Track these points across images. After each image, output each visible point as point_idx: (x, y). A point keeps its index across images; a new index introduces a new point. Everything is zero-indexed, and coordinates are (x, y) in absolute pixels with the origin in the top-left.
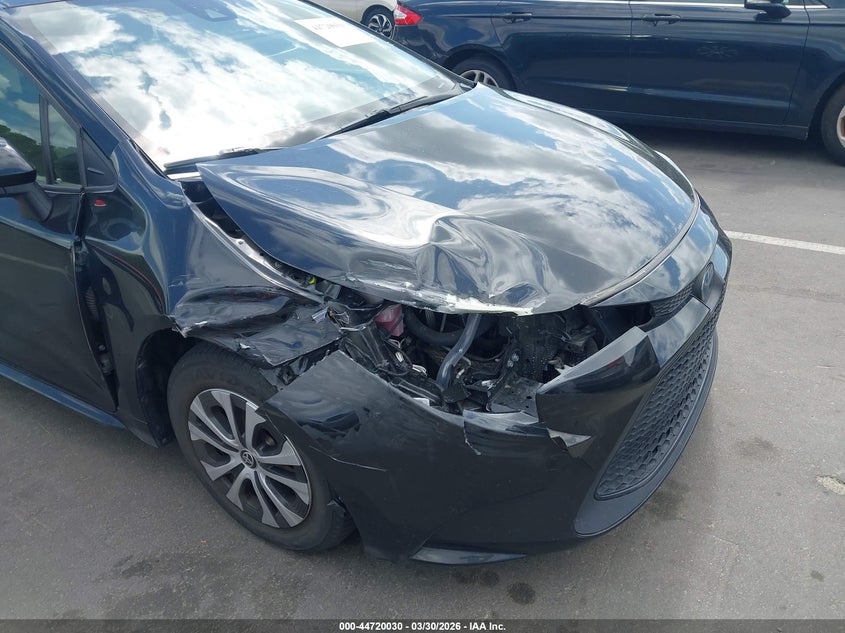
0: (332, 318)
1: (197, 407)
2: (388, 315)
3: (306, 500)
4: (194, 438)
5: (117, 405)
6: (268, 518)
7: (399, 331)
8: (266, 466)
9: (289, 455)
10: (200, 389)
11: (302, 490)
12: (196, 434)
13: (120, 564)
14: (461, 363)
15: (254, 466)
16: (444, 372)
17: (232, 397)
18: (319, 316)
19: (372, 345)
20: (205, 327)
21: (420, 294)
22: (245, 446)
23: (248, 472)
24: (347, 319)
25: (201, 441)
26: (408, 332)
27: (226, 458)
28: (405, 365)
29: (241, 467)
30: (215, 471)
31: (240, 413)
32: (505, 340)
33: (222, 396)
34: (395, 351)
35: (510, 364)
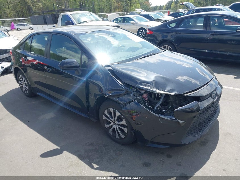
0: (134, 95)
1: (106, 112)
2: (145, 95)
3: (126, 132)
4: (104, 119)
5: (88, 112)
6: (117, 137)
7: (147, 99)
8: (118, 125)
9: (124, 122)
10: (107, 108)
11: (126, 130)
12: (104, 118)
13: (87, 143)
14: (159, 107)
15: (116, 125)
16: (155, 108)
17: (114, 110)
18: (132, 95)
19: (142, 101)
20: (111, 95)
21: (151, 89)
22: (115, 121)
23: (114, 126)
24: (137, 95)
25: (105, 119)
26: (148, 100)
27: (110, 123)
28: (148, 105)
29: (113, 125)
30: (107, 126)
31: (115, 114)
32: (169, 103)
33: (112, 110)
34: (146, 103)
35: (169, 108)
